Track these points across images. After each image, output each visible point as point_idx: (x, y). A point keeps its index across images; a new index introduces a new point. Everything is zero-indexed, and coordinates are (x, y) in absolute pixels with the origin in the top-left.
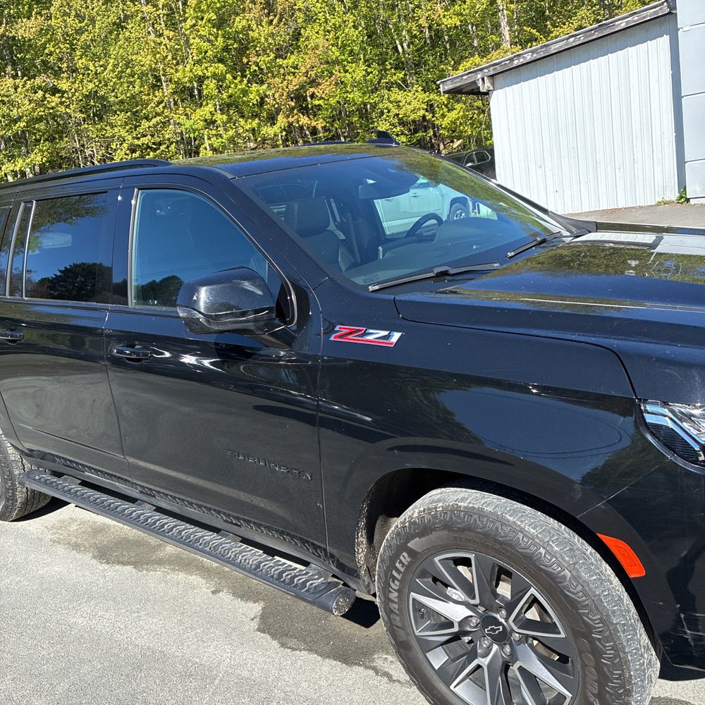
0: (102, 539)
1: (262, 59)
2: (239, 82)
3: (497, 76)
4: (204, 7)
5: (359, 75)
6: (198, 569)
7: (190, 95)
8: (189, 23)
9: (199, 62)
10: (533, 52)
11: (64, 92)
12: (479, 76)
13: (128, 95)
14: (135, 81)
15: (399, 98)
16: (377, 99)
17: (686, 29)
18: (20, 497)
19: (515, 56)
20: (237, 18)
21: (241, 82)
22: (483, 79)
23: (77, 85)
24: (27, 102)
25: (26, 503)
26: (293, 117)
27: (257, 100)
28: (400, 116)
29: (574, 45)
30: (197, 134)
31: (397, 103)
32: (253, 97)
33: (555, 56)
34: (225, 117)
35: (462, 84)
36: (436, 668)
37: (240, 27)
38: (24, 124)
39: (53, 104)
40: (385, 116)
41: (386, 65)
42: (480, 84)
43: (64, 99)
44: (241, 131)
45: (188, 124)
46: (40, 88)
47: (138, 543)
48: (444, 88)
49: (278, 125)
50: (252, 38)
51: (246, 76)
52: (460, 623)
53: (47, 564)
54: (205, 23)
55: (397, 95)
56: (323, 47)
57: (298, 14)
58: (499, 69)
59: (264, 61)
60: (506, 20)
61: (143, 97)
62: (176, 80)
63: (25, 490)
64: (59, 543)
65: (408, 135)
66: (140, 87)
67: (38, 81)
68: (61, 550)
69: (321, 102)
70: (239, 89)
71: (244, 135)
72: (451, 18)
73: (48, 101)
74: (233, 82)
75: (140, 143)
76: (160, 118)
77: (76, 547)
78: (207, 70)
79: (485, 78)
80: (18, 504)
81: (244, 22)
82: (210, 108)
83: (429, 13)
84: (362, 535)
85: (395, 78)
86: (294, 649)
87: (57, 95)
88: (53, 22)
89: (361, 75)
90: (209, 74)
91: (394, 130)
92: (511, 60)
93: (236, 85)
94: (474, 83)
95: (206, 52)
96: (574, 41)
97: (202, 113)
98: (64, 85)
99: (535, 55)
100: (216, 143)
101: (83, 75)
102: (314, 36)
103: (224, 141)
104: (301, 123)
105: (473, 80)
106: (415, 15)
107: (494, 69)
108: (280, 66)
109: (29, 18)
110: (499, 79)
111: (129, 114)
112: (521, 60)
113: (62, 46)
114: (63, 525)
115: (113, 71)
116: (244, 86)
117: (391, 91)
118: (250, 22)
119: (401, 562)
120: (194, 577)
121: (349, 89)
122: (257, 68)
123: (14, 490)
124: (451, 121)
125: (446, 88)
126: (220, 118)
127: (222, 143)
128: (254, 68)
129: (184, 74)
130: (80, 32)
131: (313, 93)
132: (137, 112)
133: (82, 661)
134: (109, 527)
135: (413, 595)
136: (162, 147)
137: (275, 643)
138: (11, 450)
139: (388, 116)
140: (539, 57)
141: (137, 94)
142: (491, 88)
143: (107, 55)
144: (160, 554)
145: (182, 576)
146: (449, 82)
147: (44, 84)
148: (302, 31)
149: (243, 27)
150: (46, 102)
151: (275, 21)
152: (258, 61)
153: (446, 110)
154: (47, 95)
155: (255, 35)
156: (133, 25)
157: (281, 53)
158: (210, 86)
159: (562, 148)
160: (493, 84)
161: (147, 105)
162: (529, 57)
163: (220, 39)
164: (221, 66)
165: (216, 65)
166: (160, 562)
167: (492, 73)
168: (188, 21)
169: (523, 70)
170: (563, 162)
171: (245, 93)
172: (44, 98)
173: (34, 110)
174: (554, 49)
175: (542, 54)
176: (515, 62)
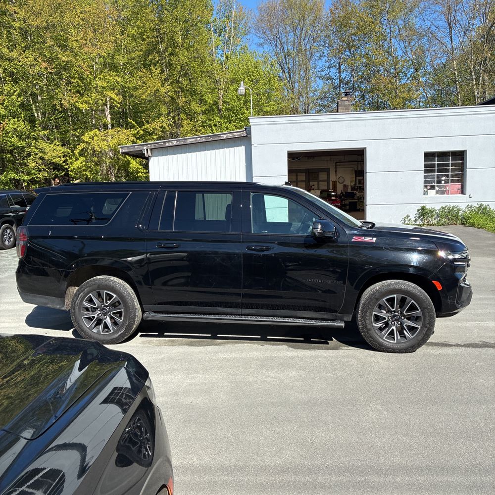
10: (177, 141)
12: (145, 148)
17: (255, 145)
22: (147, 150)
28: (46, 159)
29: (200, 141)
33: (188, 145)
35: (133, 150)
42: (145, 152)
48: (122, 151)
58: (157, 146)
79: (149, 150)
83: (69, 98)
85: (41, 133)
94: (142, 151)
96: (200, 140)
105: (142, 149)
107: (154, 146)
110: (155, 152)
112: (171, 144)
117: (38, 141)
121: (10, 135)
125: (124, 151)
139: (34, 158)
140: (179, 144)
142: (151, 156)
146: (126, 148)
153: (74, 160)
160: (152, 154)
162: (175, 143)
174: (189, 141)
175: (182, 143)
176: (167, 144)
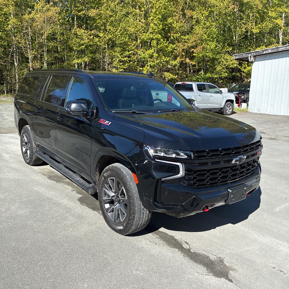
0: (52, 174)
1: (176, 35)
2: (165, 43)
3: (257, 56)
4: (157, 13)
5: (213, 46)
6: (72, 185)
7: (146, 45)
8: (151, 18)
9: (152, 33)
10: (272, 49)
11: (100, 37)
12: (249, 55)
13: (123, 41)
14: (127, 37)
15: (228, 58)
16: (219, 57)
18: (34, 158)
19: (265, 50)
20: (169, 19)
21: (166, 43)
22: (251, 57)
23: (105, 35)
24: (87, 39)
25: (35, 161)
26: (183, 59)
27: (171, 50)
28: (226, 65)
30: (145, 59)
31: (226, 60)
32: (170, 49)
33: (281, 52)
34: (157, 55)
35: (242, 57)
36: (106, 208)
37: (170, 22)
38: (84, 46)
39: (96, 41)
40: (221, 64)
41: (225, 44)
42: (249, 58)
43: (100, 40)
44: (162, 61)
45: (143, 55)
46: (93, 34)
47: (60, 177)
49: (177, 61)
50: (174, 27)
51: (168, 40)
52: (112, 197)
53: (35, 176)
54: (157, 19)
55: (227, 56)
56: (200, 34)
57: (194, 20)
58: (258, 54)
59: (176, 36)
60: (282, 33)
61: (129, 43)
62: (142, 39)
63: (35, 156)
64: (40, 173)
65: (229, 73)
66: (128, 40)
67: (93, 32)
68: (40, 174)
69: (196, 55)
70: (165, 45)
71: (163, 63)
72: (256, 29)
73: (94, 40)
74: (163, 42)
75: (123, 59)
76: (133, 51)
77: (44, 175)
78: (154, 36)
79: (252, 56)
80: (33, 160)
81: (171, 21)
82: (152, 51)
83: (247, 26)
84: (97, 173)
85: (228, 50)
86: (83, 205)
87: (98, 38)
88: (102, 12)
89: (213, 47)
90: (155, 38)
91: (223, 70)
92: (263, 51)
93: (164, 44)
94: (247, 58)
95: (155, 30)
97: (149, 52)
98: (101, 35)
99: (273, 51)
100: (152, 64)
101: (109, 32)
102: (198, 29)
103: (155, 64)
104: (186, 62)
105: (247, 56)
106: (241, 26)
108: (182, 38)
109: (94, 9)
110: (257, 58)
111: (122, 48)
112: (267, 52)
113: (103, 21)
114: (44, 169)
115: (119, 32)
116: (167, 44)
117: (225, 55)
118: (174, 21)
119: (102, 179)
120: (69, 187)
121: (208, 51)
122: (173, 38)
123: (33, 156)
124: (248, 71)
125: (236, 58)
126: (155, 55)
127: (154, 64)
128: (172, 38)
129: (145, 36)
130: (111, 16)
131: (193, 51)
132: (125, 48)
133: (32, 196)
134: (55, 172)
135: (104, 189)
136: (131, 63)
137: (79, 203)
138: (34, 144)
139: (222, 64)
140: (274, 52)
141: (127, 42)
142: (254, 61)
143: (119, 26)
144: (64, 181)
145: (66, 186)
146: (238, 56)
147: (94, 33)
148: (194, 27)
149: (171, 22)
150: (93, 40)
151: (183, 22)
152: (174, 35)
153: (246, 65)
154: (95, 38)
155: (175, 26)
156: (131, 16)
157: (184, 33)
158: (154, 42)
159: (277, 89)
160: (255, 59)
161: (129, 46)
162: (270, 51)
163: (161, 26)
164: (160, 36)
165: (158, 35)
166: (63, 182)
167: (255, 55)
168: (151, 17)
169: (268, 56)
170: (276, 94)
171: (167, 47)
172: (93, 38)
173: (88, 42)
174: (280, 49)
175: (275, 51)
176: (265, 52)
